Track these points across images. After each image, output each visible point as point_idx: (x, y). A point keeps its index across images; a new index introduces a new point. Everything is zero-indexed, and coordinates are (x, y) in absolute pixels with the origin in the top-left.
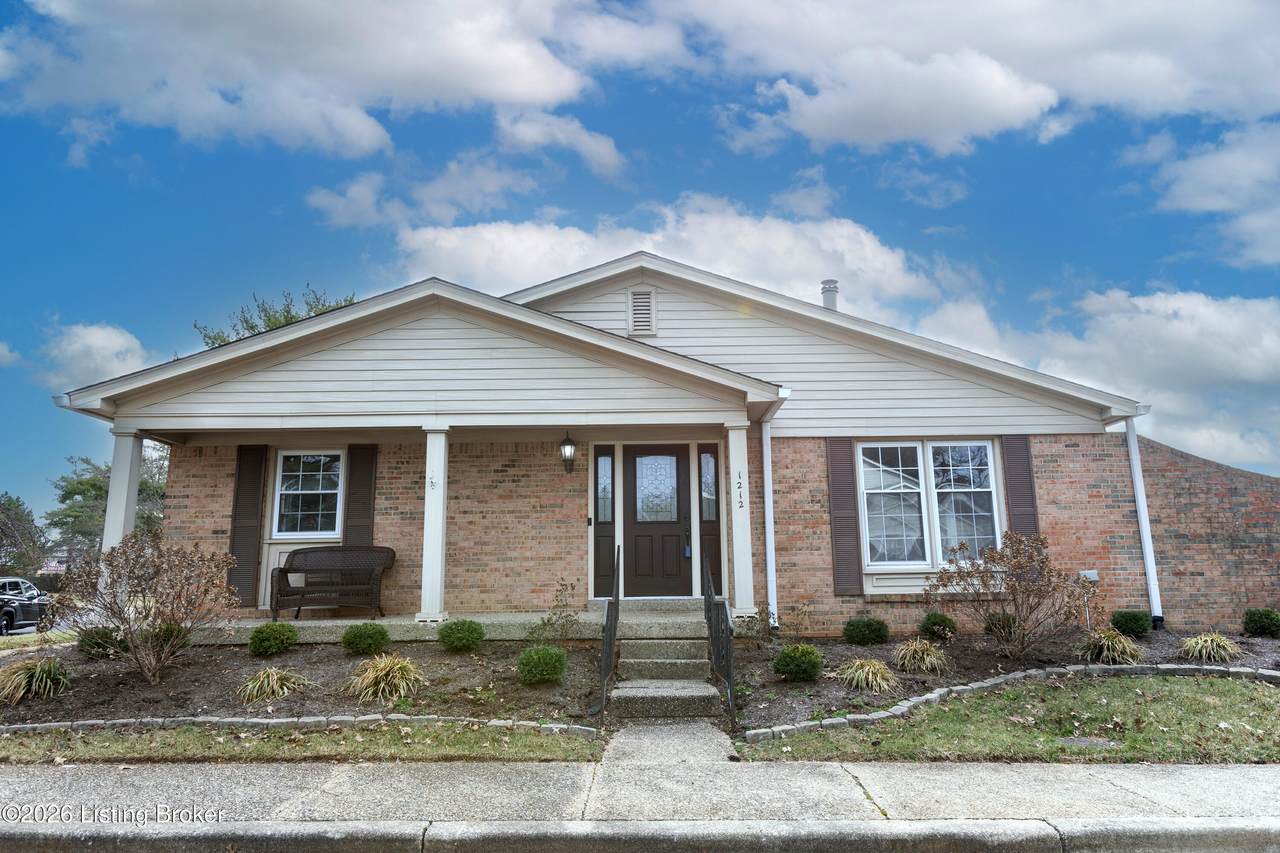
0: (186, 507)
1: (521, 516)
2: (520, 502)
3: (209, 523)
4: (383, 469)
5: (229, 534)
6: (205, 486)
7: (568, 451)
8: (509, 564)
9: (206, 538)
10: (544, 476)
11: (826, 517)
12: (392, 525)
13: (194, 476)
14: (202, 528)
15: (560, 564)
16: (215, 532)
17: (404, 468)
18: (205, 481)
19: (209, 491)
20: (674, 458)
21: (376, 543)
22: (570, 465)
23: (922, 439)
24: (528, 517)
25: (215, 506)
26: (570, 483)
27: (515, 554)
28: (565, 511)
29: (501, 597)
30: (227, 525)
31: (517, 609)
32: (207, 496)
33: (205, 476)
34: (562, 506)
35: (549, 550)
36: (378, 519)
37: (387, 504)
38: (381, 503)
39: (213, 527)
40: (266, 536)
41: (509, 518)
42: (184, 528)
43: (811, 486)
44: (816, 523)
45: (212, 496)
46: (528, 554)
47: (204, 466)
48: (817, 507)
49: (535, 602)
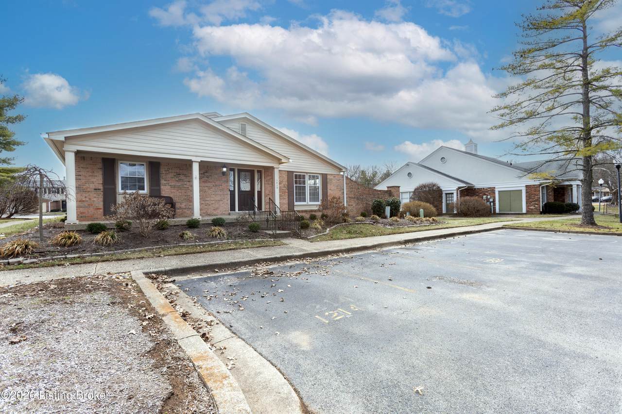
0: (80, 179)
1: (210, 188)
2: (209, 183)
3: (92, 186)
4: (163, 170)
5: (102, 190)
6: (88, 172)
7: (225, 169)
8: (206, 202)
9: (91, 191)
10: (216, 176)
11: (287, 191)
12: (167, 189)
13: (82, 168)
14: (89, 188)
15: (221, 202)
16: (95, 189)
17: (170, 171)
18: (87, 170)
19: (90, 174)
20: (250, 174)
21: (162, 195)
22: (224, 173)
23: (307, 173)
24: (212, 188)
25: (94, 180)
26: (224, 178)
27: (208, 199)
28: (222, 187)
29: (205, 212)
30: (101, 187)
31: (209, 215)
32: (90, 176)
33: (87, 168)
34: (221, 185)
35: (218, 198)
36: (162, 187)
37: (165, 182)
38: (163, 182)
39: (94, 187)
40: (117, 191)
41: (206, 188)
42: (80, 187)
43: (284, 183)
44: (285, 192)
45: (92, 176)
46: (212, 199)
47: (87, 164)
48: (285, 188)
49: (215, 213)
